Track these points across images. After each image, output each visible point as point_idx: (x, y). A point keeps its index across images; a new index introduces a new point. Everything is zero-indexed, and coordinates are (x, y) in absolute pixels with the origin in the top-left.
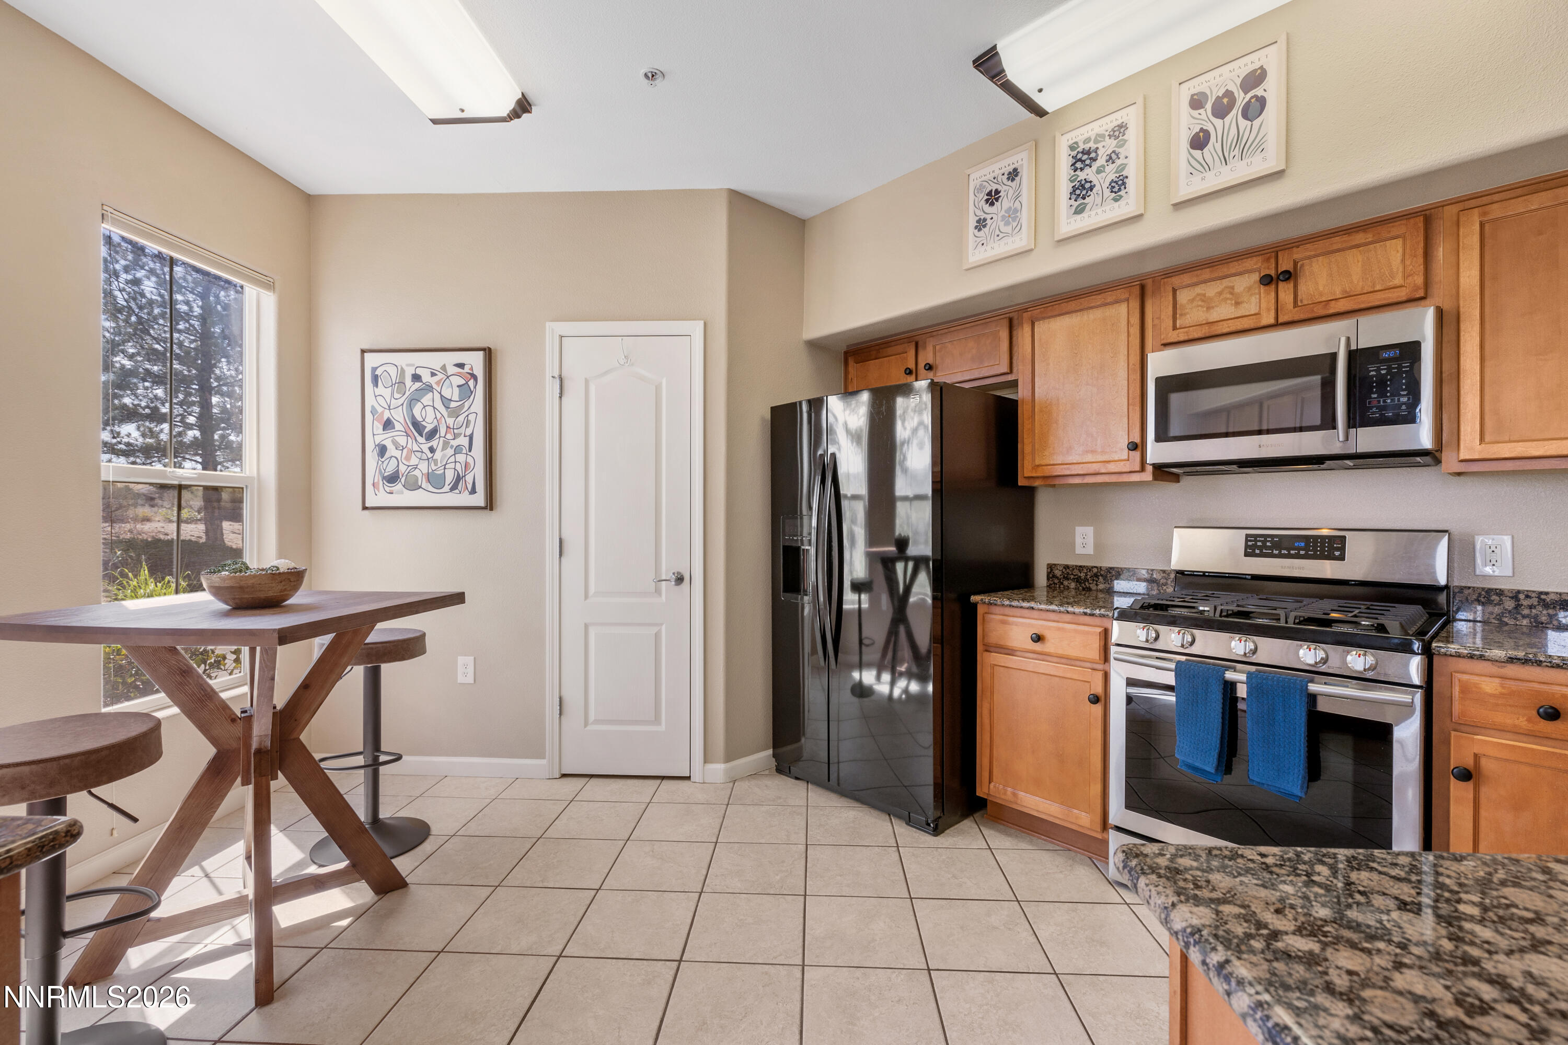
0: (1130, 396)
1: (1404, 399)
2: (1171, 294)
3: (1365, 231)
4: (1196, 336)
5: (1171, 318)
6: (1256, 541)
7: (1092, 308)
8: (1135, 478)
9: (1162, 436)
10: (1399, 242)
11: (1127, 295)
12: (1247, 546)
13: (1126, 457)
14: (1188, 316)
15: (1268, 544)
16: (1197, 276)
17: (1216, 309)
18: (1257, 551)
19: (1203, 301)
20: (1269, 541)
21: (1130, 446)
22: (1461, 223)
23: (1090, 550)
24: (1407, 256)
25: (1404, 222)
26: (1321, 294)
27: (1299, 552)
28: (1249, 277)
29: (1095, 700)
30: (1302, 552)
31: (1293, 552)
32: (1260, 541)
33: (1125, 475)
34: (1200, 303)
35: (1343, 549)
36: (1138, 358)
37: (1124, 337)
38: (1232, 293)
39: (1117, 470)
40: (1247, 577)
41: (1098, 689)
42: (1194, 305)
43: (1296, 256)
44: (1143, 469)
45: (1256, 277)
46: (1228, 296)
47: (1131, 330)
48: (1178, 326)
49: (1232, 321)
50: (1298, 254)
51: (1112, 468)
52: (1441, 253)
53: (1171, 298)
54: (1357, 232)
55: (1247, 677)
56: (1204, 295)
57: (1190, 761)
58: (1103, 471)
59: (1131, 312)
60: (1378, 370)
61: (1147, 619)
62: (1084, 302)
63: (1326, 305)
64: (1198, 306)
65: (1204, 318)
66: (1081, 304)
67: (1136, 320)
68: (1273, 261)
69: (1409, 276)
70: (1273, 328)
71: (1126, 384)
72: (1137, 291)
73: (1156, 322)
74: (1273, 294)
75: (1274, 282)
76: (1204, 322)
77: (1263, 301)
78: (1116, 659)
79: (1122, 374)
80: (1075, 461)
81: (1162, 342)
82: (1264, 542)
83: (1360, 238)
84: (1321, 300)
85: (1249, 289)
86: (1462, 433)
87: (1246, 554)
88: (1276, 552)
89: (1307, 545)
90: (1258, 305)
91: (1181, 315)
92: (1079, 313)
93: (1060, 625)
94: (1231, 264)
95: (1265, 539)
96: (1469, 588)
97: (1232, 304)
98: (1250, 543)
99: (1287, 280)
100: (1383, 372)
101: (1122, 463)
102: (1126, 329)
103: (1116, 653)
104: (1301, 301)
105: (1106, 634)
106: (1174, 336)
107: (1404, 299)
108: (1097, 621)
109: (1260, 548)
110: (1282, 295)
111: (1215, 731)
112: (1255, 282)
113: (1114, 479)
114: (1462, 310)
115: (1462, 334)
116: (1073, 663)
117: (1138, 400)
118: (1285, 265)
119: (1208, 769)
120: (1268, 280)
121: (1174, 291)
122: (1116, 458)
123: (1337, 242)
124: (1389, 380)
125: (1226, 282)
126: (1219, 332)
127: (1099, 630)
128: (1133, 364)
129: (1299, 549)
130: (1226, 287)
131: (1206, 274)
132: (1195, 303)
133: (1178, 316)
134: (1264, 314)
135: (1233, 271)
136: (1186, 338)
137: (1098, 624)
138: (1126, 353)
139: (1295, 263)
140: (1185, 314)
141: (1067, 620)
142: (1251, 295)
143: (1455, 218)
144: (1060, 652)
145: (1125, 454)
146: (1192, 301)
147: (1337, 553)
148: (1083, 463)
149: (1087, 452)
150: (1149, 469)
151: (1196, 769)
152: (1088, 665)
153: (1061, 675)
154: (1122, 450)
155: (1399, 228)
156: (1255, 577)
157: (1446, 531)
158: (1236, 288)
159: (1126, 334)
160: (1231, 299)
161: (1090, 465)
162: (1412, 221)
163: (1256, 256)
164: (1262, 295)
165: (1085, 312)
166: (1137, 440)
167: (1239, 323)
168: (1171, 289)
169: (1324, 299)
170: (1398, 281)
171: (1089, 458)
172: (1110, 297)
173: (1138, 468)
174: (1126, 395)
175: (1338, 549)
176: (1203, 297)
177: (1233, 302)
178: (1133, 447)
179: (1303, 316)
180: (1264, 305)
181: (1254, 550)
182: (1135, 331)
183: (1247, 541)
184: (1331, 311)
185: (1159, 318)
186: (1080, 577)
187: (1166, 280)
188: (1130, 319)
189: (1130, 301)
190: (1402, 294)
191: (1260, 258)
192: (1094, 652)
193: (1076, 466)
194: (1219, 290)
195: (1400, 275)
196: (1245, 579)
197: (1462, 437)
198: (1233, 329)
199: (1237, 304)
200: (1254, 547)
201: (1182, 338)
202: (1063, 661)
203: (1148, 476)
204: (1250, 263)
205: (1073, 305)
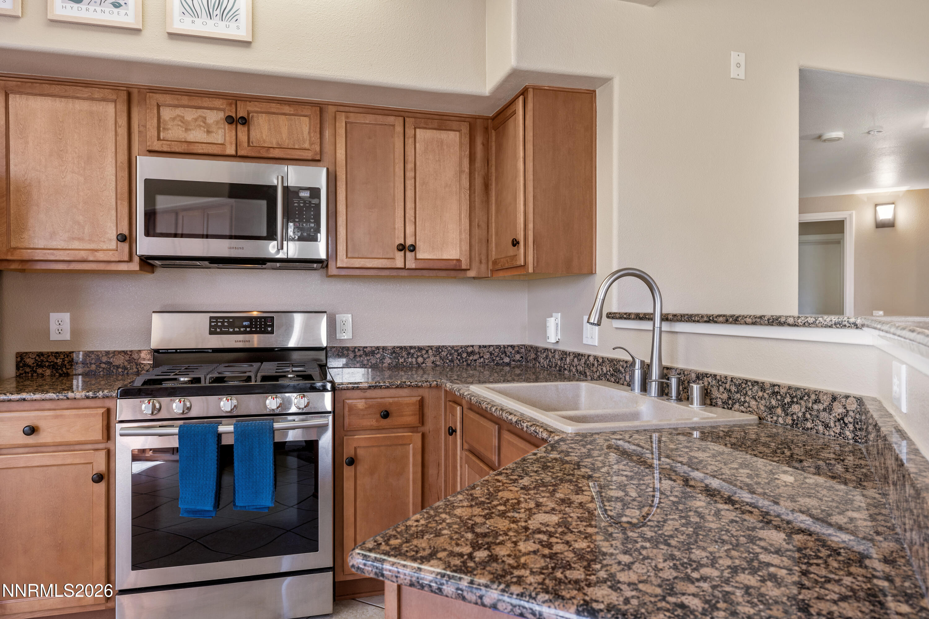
0: (118, 191)
1: (312, 225)
2: (156, 108)
3: (289, 105)
4: (177, 150)
5: (156, 129)
6: (217, 322)
7: (78, 98)
8: (123, 267)
9: (149, 232)
10: (307, 119)
11: (114, 97)
12: (211, 326)
13: (115, 247)
14: (170, 132)
15: (226, 324)
16: (178, 99)
17: (192, 132)
18: (218, 330)
19: (182, 122)
20: (226, 322)
21: (119, 237)
22: (337, 119)
23: (67, 336)
24: (312, 131)
25: (310, 107)
26: (264, 141)
27: (246, 329)
28: (217, 113)
29: (99, 478)
30: (248, 329)
31: (242, 329)
32: (220, 322)
33: (113, 264)
34: (180, 123)
35: (272, 326)
36: (126, 158)
37: (112, 134)
38: (204, 123)
39: (106, 259)
40: (209, 350)
41: (101, 467)
42: (175, 123)
43: (250, 108)
44: (131, 260)
45: (221, 115)
46: (202, 124)
47: (119, 130)
48: (162, 138)
49: (205, 145)
50: (251, 107)
51: (101, 256)
52: (327, 134)
53: (155, 111)
54: (285, 104)
55: (234, 428)
56: (183, 117)
57: (192, 507)
58: (91, 258)
59: (118, 114)
60: (299, 203)
61: (151, 394)
62: (70, 90)
63: (268, 150)
64: (179, 125)
65: (183, 136)
66: (66, 91)
67: (123, 121)
68: (234, 106)
69: (312, 144)
70: (233, 159)
71: (114, 180)
72: (124, 96)
73: (142, 129)
74: (234, 132)
75: (235, 123)
76: (183, 140)
77: (227, 135)
78: (122, 435)
79: (110, 170)
80: (59, 247)
81: (148, 148)
82: (223, 323)
83: (287, 109)
84: (264, 145)
85: (217, 122)
86: (338, 251)
87: (211, 333)
88: (231, 330)
89: (251, 323)
90: (223, 137)
91: (164, 129)
92: (63, 100)
93: (58, 412)
94: (204, 99)
95: (224, 320)
96: (334, 347)
97: (204, 131)
98: (213, 324)
99: (243, 124)
100: (302, 205)
101: (111, 253)
102: (114, 128)
103: (122, 429)
104: (252, 143)
105: (108, 414)
106: (157, 146)
107: (310, 158)
108: (98, 403)
109: (220, 327)
110: (239, 134)
111: (212, 476)
112: (221, 119)
113: (102, 267)
114: (338, 173)
115: (338, 188)
116: (72, 448)
117: (126, 195)
118: (242, 113)
119: (207, 508)
120: (230, 121)
121: (159, 106)
122: (105, 248)
123: (274, 107)
124: (305, 211)
125: (200, 112)
126: (195, 151)
127: (101, 411)
128: (121, 163)
129: (246, 327)
130: (200, 116)
131: (185, 100)
132: (176, 122)
133: (161, 129)
134: (228, 146)
135: (205, 105)
136: (169, 150)
137: (101, 405)
138: (114, 150)
139: (248, 114)
140: (168, 129)
141: (65, 406)
142: (219, 128)
143: (334, 115)
144: (59, 440)
145: (113, 244)
146: (174, 119)
147: (269, 329)
148: (69, 250)
149: (73, 239)
150: (136, 259)
151: (195, 512)
152: (90, 446)
153: (60, 463)
154: (111, 240)
155: (307, 111)
156: (215, 350)
157: (325, 312)
158: (207, 119)
159: (114, 133)
160: (204, 127)
161: (77, 252)
162: (314, 108)
163: (222, 98)
164: (227, 131)
165: (70, 100)
166: (126, 232)
167: (210, 148)
168: (156, 104)
169: (266, 145)
170: (307, 145)
171: (76, 245)
172: (98, 94)
173: (126, 258)
174: (114, 189)
175: (269, 326)
176: (182, 119)
177: (206, 130)
178: (122, 238)
179: (253, 154)
180: (228, 138)
181: (216, 330)
182: (123, 131)
183: (210, 322)
184: (271, 156)
185: (145, 126)
186: (56, 363)
187: (151, 94)
188: (118, 120)
189: (118, 104)
190: (308, 155)
191: (225, 101)
192: (97, 434)
193: (61, 252)
194: (195, 117)
195: (308, 142)
196: (208, 352)
197: (338, 253)
198: (205, 151)
199: (208, 132)
200: (216, 326)
201: (165, 149)
202: (60, 448)
203: (135, 266)
204: (218, 103)
205: (56, 89)
